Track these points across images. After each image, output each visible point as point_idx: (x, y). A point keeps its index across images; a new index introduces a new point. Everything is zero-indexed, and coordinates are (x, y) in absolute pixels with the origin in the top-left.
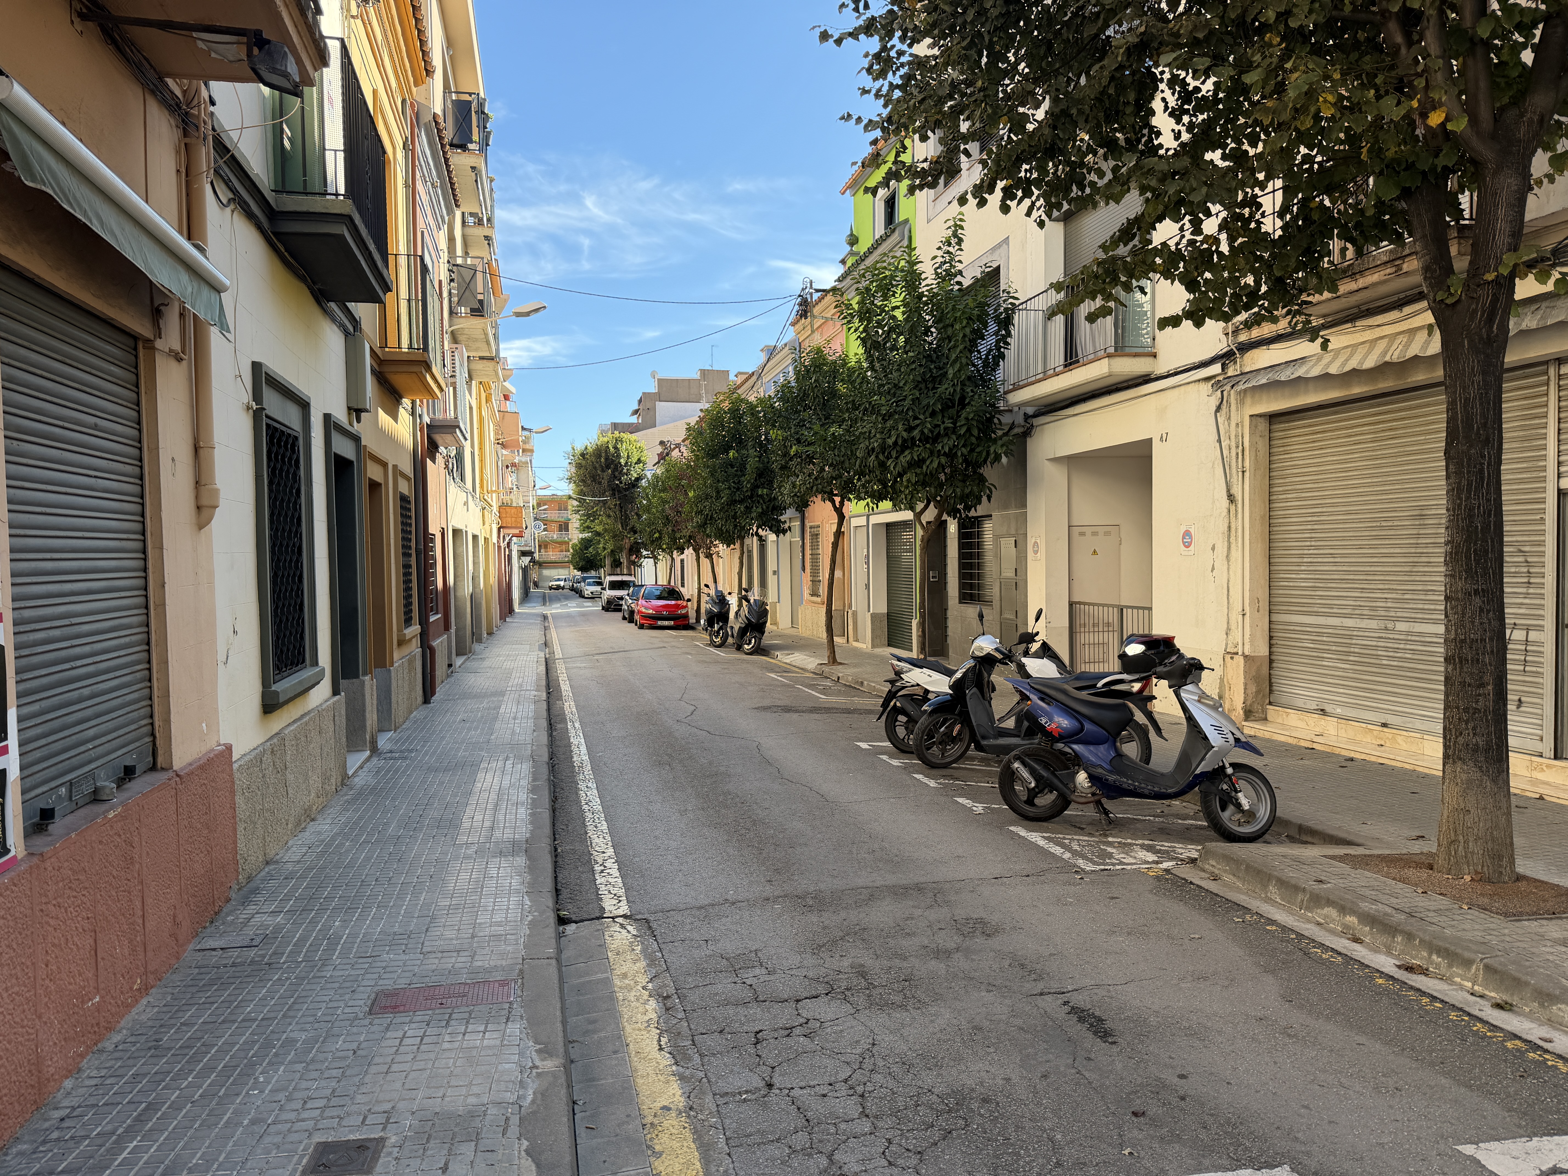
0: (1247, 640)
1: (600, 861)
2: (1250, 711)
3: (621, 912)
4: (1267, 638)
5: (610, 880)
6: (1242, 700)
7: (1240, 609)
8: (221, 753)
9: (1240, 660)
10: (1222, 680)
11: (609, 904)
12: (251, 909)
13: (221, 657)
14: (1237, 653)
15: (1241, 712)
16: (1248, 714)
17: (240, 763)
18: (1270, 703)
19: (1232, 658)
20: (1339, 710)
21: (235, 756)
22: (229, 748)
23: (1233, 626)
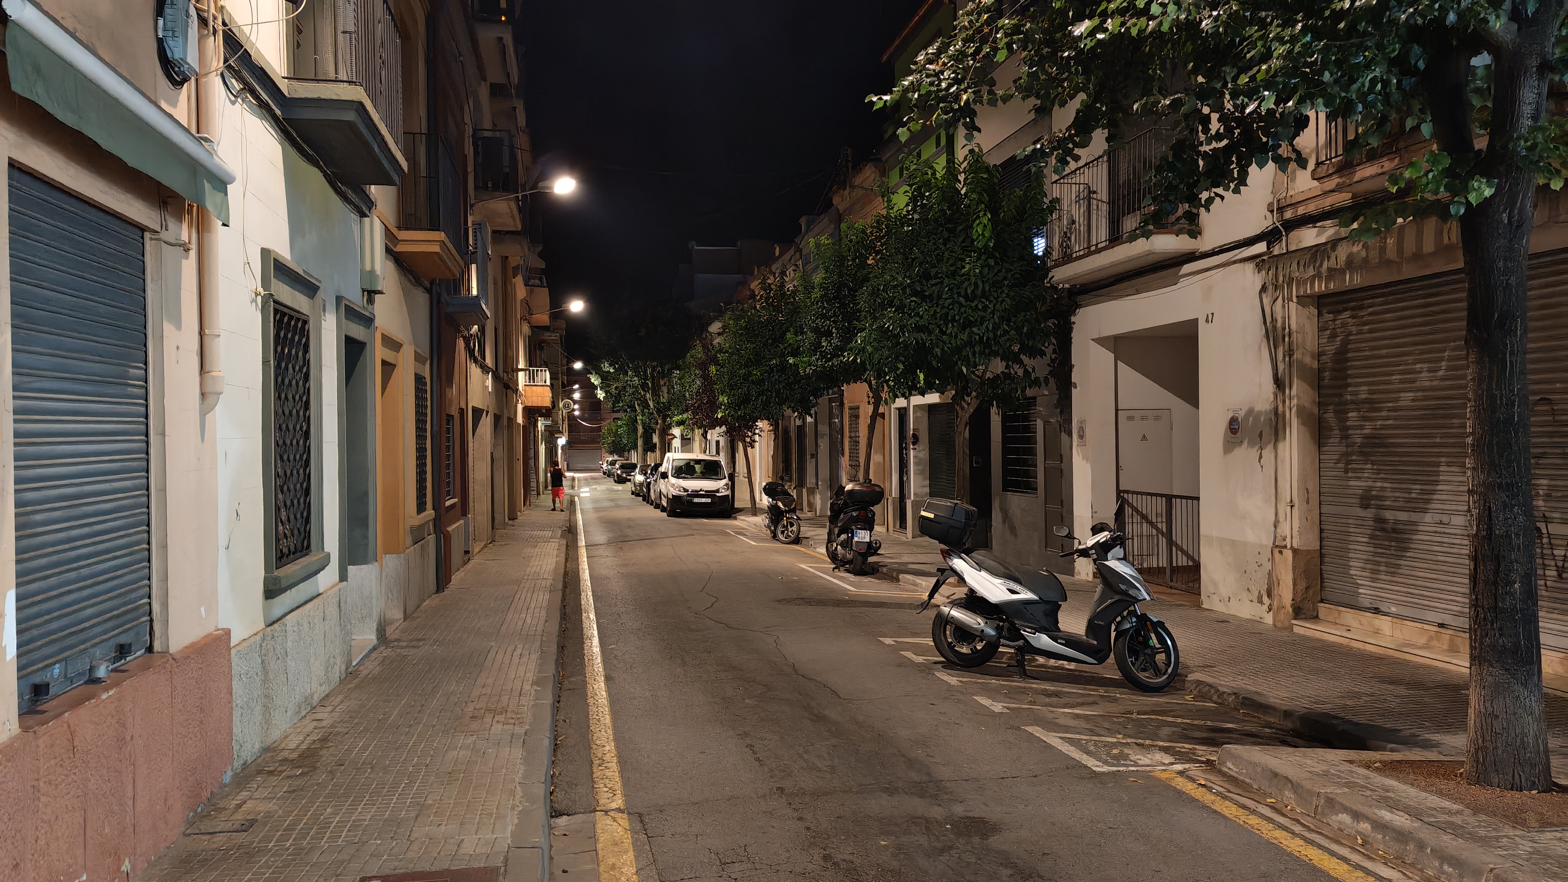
0: (1295, 533)
1: (600, 755)
2: (1299, 608)
3: (614, 805)
4: (1317, 531)
5: (607, 774)
6: (1290, 597)
7: (1289, 500)
8: (218, 639)
9: (1289, 554)
10: (1270, 574)
11: (604, 798)
12: (244, 794)
13: (222, 542)
14: (1285, 547)
15: (1290, 610)
16: (1298, 612)
17: (238, 648)
18: (1322, 601)
19: (1281, 552)
20: (1393, 609)
21: (234, 641)
22: (228, 632)
23: (1281, 517)
